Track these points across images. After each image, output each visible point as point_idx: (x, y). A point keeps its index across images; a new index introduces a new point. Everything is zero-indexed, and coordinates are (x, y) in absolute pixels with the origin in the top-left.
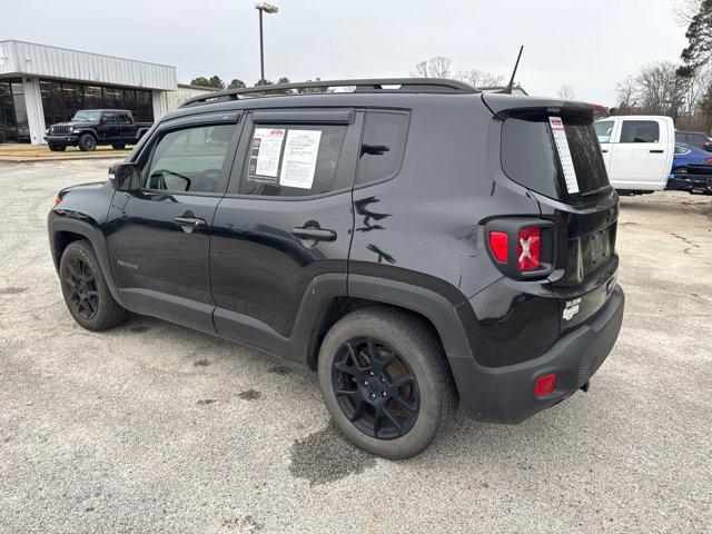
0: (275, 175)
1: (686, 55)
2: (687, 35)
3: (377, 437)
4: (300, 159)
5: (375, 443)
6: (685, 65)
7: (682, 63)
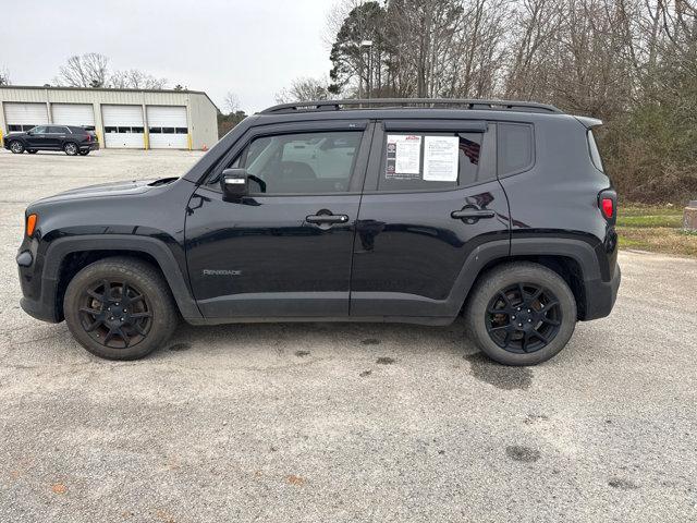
0: (417, 172)
1: (333, 75)
2: (331, 59)
3: (526, 352)
4: (442, 159)
5: (525, 357)
6: (334, 83)
7: (331, 82)
